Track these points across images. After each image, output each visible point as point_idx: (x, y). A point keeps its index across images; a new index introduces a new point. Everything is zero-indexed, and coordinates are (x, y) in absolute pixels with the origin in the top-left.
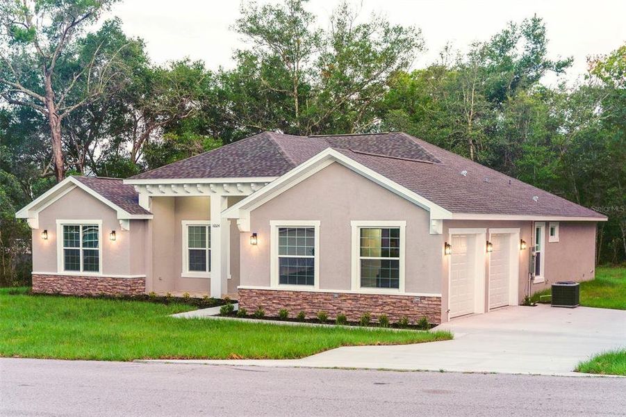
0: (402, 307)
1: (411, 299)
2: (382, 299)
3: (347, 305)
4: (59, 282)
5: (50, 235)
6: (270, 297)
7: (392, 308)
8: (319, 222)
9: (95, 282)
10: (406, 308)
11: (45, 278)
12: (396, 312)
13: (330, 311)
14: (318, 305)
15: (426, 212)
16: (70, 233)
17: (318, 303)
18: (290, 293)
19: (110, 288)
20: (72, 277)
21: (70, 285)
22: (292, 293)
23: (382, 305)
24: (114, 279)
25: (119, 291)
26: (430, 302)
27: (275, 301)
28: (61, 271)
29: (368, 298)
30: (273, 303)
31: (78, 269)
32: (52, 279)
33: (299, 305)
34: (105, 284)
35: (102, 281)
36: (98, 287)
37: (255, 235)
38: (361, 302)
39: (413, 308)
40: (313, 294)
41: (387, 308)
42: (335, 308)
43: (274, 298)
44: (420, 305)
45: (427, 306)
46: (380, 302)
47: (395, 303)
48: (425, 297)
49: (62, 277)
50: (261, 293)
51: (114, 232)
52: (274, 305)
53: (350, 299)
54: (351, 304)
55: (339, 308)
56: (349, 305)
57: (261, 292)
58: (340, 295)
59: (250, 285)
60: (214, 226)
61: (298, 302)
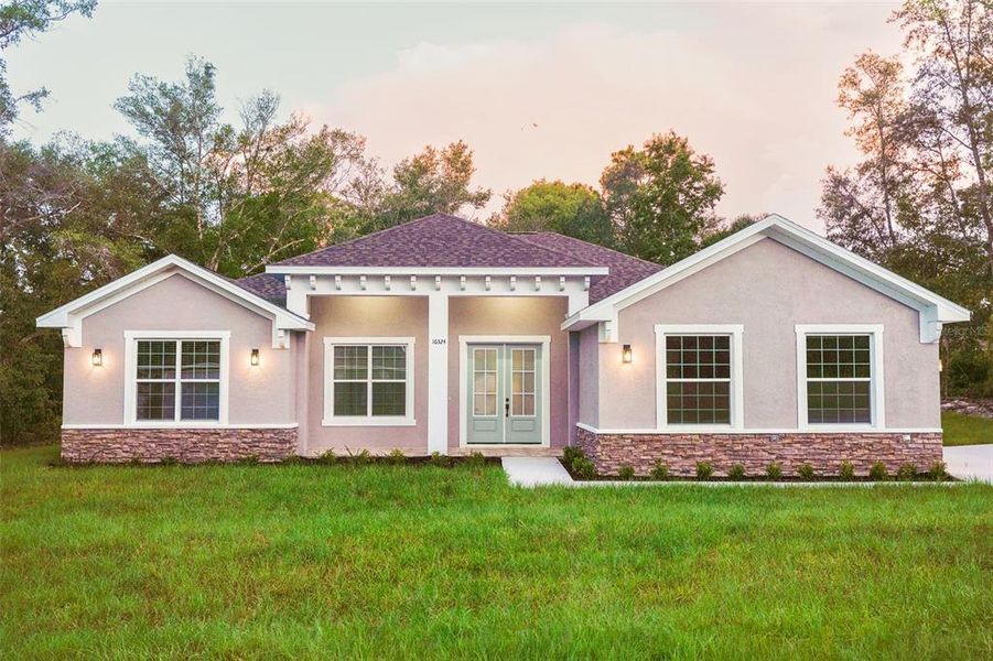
0: (882, 449)
1: (897, 438)
2: (850, 439)
3: (795, 451)
4: (128, 440)
5: (106, 358)
6: (657, 445)
7: (867, 452)
8: (742, 326)
9: (212, 439)
10: (890, 450)
11: (93, 435)
12: (873, 457)
13: (765, 462)
14: (744, 453)
15: (912, 312)
16: (154, 355)
17: (742, 450)
18: (694, 437)
19: (245, 446)
20: (159, 431)
21: (153, 445)
22: (697, 437)
23: (851, 448)
24: (254, 431)
25: (264, 451)
26: (926, 441)
27: (667, 452)
28: (131, 421)
29: (828, 439)
30: (663, 454)
31: (171, 416)
32: (111, 436)
33: (709, 455)
34: (234, 440)
35: (228, 436)
36: (220, 446)
37: (627, 348)
38: (815, 446)
39: (901, 450)
40: (734, 437)
41: (860, 452)
42: (773, 457)
43: (665, 447)
44: (910, 446)
45: (921, 446)
46: (847, 444)
47: (871, 445)
48: (918, 434)
49: (135, 433)
50: (640, 440)
51: (255, 352)
52: (665, 458)
53: (796, 443)
54: (799, 449)
55: (781, 457)
56: (796, 452)
57: (641, 438)
58: (783, 437)
59: (619, 427)
60: (435, 342)
61: (709, 451)
